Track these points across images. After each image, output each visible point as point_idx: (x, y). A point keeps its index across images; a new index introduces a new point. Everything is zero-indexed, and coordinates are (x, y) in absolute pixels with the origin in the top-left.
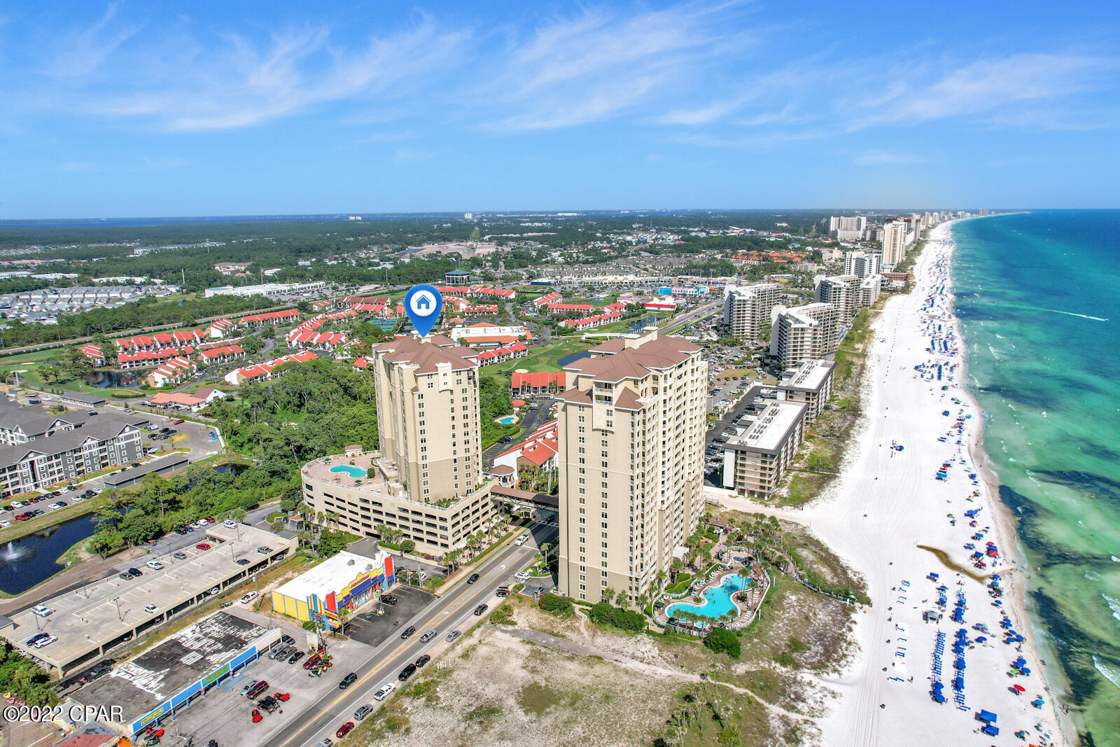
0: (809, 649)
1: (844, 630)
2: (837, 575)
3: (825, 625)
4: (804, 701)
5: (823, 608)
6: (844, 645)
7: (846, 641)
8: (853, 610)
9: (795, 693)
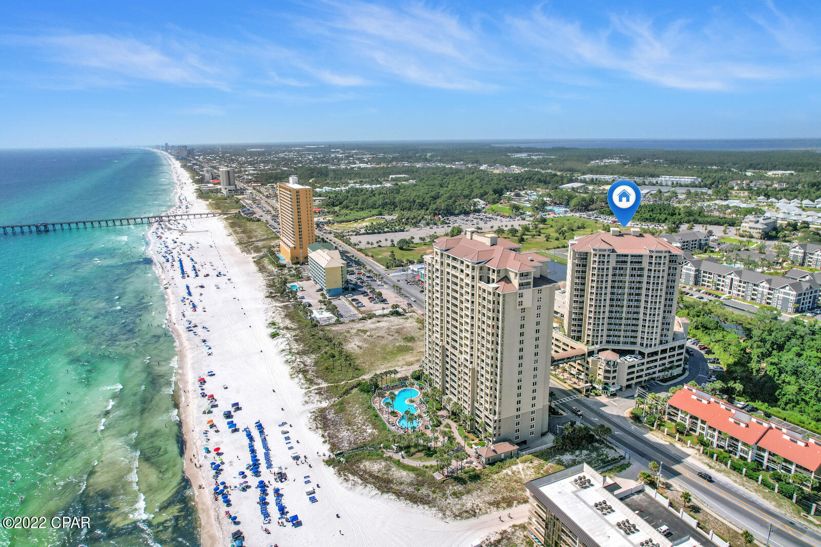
0: (334, 414)
1: (326, 434)
2: (365, 471)
3: (338, 431)
4: (316, 393)
5: (349, 440)
6: (319, 426)
7: (320, 428)
8: (332, 450)
9: (323, 395)
